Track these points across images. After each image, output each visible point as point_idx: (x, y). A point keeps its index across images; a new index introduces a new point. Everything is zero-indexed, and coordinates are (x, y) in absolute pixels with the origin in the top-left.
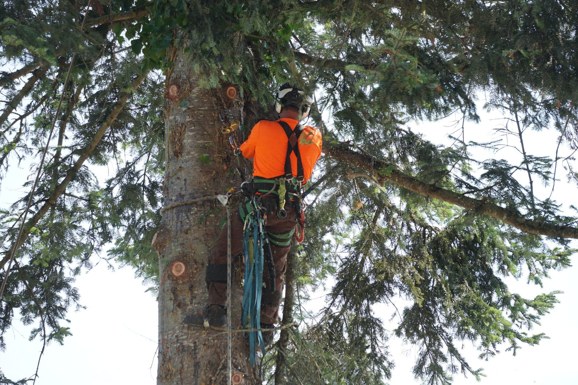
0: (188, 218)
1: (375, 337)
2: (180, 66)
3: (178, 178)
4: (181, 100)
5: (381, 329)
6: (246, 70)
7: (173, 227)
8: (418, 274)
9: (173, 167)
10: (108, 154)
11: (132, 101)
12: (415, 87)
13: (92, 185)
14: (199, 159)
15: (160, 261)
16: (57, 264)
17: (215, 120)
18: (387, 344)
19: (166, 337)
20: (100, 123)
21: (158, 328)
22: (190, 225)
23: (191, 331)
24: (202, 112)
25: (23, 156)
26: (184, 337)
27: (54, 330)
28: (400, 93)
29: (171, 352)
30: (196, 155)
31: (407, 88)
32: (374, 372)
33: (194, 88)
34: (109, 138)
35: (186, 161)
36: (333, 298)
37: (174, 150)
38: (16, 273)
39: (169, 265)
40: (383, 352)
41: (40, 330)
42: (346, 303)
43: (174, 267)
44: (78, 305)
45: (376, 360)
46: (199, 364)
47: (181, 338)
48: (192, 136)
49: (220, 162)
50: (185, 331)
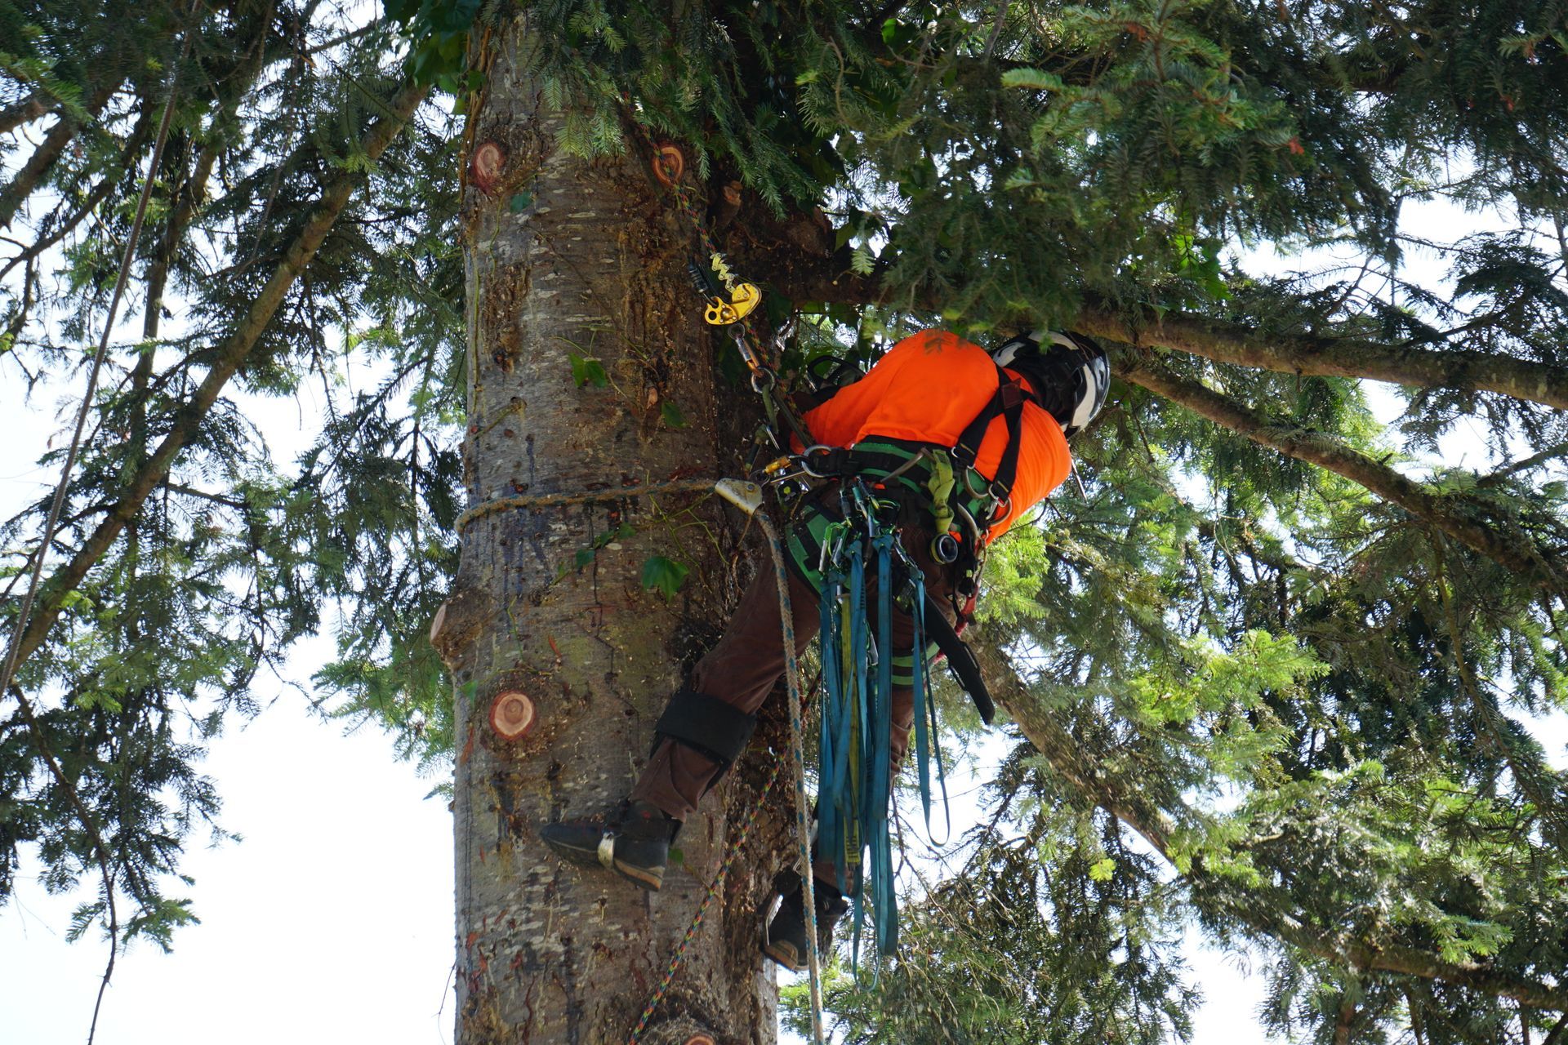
0: (540, 556)
2: (507, 84)
3: (509, 434)
4: (512, 189)
6: (713, 96)
7: (494, 583)
8: (1276, 719)
9: (490, 400)
10: (297, 360)
11: (367, 198)
12: (1221, 140)
13: (249, 458)
14: (571, 372)
15: (456, 690)
16: (150, 704)
17: (617, 252)
19: (478, 925)
20: (270, 266)
21: (453, 897)
22: (549, 579)
23: (556, 904)
24: (579, 227)
25: (41, 373)
26: (535, 925)
27: (144, 909)
28: (1174, 159)
29: (496, 972)
30: (563, 359)
31: (1194, 142)
32: (1137, 1021)
33: (551, 154)
34: (298, 311)
35: (533, 380)
36: (1002, 794)
37: (494, 345)
38: (24, 733)
39: (486, 701)
40: (1165, 957)
41: (100, 906)
42: (1045, 810)
43: (499, 710)
44: (217, 830)
45: (1143, 984)
46: (583, 1008)
47: (524, 928)
48: (549, 301)
49: (635, 382)
50: (537, 906)
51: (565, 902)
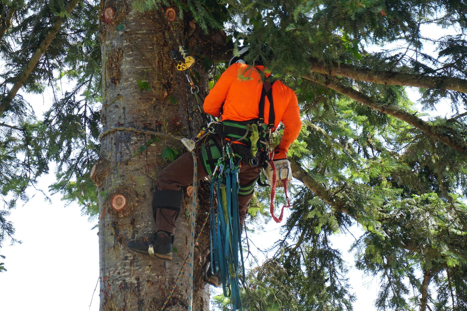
0: (128, 148)
1: (334, 269)
3: (117, 107)
4: (117, 23)
5: (340, 261)
7: (112, 158)
9: (110, 95)
10: (43, 82)
11: (67, 26)
12: (358, 11)
13: (27, 115)
14: (138, 85)
15: (99, 194)
17: (153, 44)
18: (347, 276)
19: (107, 274)
20: (34, 50)
21: (99, 264)
22: (131, 156)
23: (134, 267)
24: (140, 36)
26: (127, 274)
29: (113, 290)
30: (135, 81)
31: (349, 13)
32: (334, 306)
33: (130, 11)
34: (44, 65)
35: (125, 88)
36: (288, 229)
37: (112, 76)
39: (109, 198)
40: (343, 284)
42: (302, 235)
43: (114, 201)
44: (13, 239)
45: (336, 293)
46: (143, 302)
47: (123, 275)
48: (130, 62)
49: (160, 89)
50: (127, 267)
51: (137, 266)
